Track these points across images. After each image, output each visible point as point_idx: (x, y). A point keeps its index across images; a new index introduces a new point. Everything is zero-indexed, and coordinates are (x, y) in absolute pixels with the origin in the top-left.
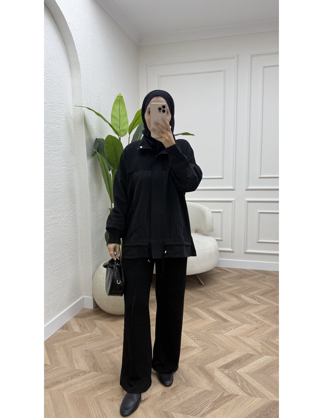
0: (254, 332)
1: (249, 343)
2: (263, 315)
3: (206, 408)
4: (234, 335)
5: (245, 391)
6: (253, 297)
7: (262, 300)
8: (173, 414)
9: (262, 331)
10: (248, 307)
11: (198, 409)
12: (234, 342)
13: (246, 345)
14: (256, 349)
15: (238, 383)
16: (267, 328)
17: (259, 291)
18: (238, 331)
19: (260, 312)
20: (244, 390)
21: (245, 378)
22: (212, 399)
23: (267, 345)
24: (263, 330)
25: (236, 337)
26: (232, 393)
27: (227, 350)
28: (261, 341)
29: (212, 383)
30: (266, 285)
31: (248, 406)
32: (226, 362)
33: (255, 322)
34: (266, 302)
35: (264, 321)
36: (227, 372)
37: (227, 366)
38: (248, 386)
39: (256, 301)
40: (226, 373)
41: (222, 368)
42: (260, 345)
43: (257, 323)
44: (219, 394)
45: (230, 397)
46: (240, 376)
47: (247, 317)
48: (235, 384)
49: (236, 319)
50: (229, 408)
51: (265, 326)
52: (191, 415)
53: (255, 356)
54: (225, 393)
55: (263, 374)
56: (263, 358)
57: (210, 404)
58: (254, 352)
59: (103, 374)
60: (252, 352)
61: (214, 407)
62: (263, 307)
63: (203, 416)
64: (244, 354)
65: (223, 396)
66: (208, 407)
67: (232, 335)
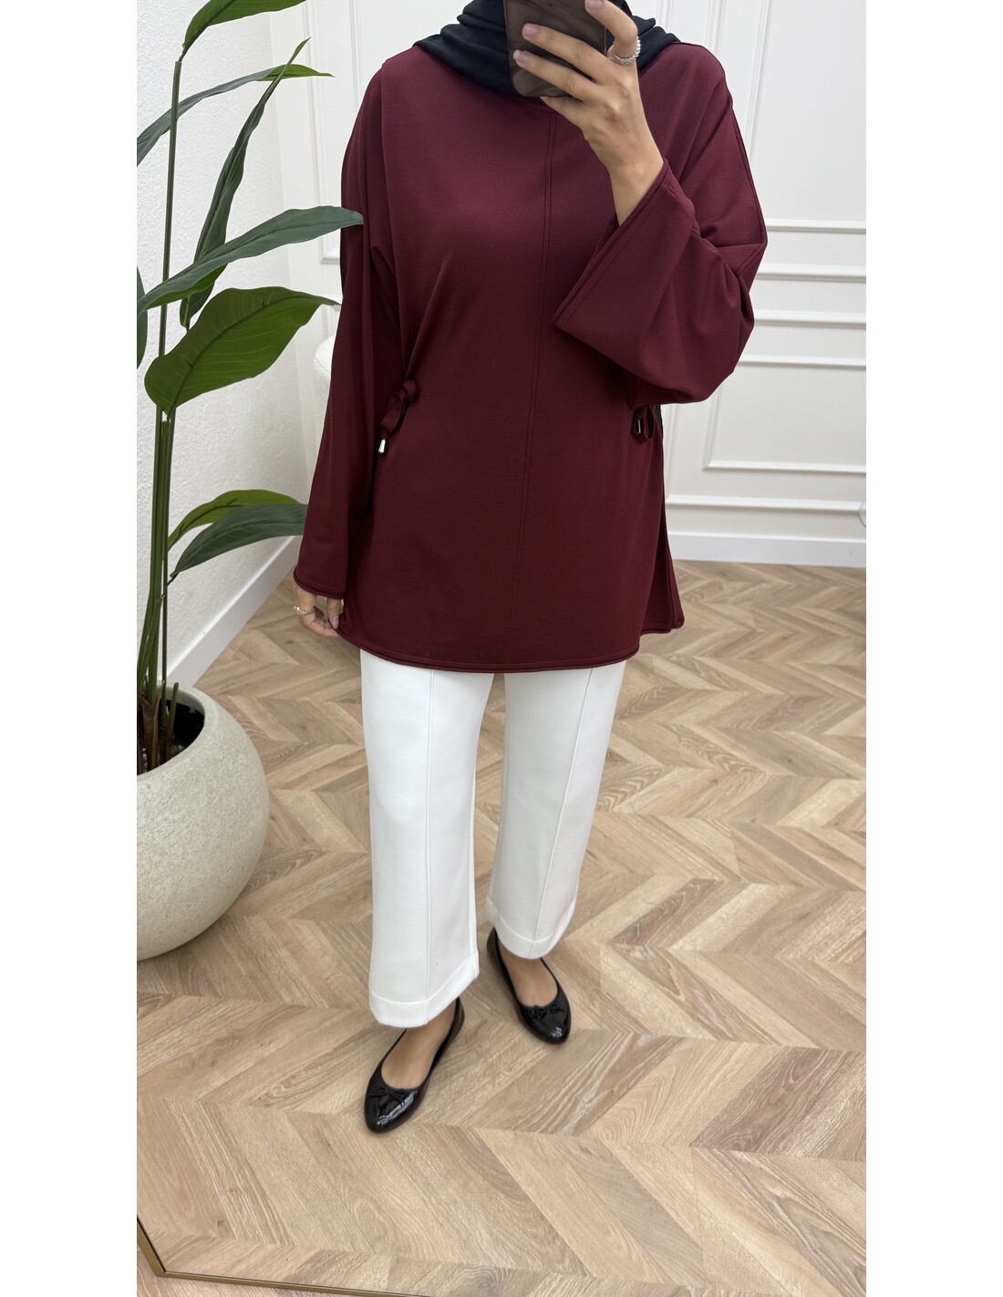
0: (707, 795)
1: (696, 838)
2: (727, 731)
3: (587, 1100)
4: (645, 812)
5: (702, 1022)
6: (688, 665)
7: (719, 676)
8: (483, 1132)
9: (732, 790)
10: (676, 701)
11: (560, 1107)
12: (648, 836)
13: (687, 847)
14: (720, 861)
15: (678, 993)
16: (745, 778)
17: (705, 639)
18: (655, 796)
19: (717, 718)
20: (699, 1020)
21: (697, 972)
22: (601, 1064)
23: (754, 844)
24: (734, 788)
25: (654, 821)
26: (660, 1034)
27: (631, 871)
28: (733, 829)
29: (595, 1004)
30: (728, 618)
31: (718, 1076)
32: (631, 918)
33: (706, 757)
34: (733, 680)
35: (733, 753)
36: (638, 954)
37: (636, 934)
38: (709, 1002)
39: (700, 680)
40: (635, 958)
41: (622, 943)
42: (730, 843)
43: (713, 762)
44: (622, 1042)
45: (659, 1050)
46: (680, 965)
47: (680, 741)
48: (669, 999)
49: (644, 751)
50: (659, 1088)
51: (739, 772)
52: (542, 1132)
53: (719, 889)
54: (640, 1036)
55: (751, 952)
56: (745, 892)
57: (598, 1082)
58: (716, 871)
59: (220, 1003)
60: (709, 874)
61: (613, 1091)
62: (725, 699)
63: (579, 1129)
64: (684, 884)
65: (635, 1048)
66: (592, 1096)
67: (640, 813)
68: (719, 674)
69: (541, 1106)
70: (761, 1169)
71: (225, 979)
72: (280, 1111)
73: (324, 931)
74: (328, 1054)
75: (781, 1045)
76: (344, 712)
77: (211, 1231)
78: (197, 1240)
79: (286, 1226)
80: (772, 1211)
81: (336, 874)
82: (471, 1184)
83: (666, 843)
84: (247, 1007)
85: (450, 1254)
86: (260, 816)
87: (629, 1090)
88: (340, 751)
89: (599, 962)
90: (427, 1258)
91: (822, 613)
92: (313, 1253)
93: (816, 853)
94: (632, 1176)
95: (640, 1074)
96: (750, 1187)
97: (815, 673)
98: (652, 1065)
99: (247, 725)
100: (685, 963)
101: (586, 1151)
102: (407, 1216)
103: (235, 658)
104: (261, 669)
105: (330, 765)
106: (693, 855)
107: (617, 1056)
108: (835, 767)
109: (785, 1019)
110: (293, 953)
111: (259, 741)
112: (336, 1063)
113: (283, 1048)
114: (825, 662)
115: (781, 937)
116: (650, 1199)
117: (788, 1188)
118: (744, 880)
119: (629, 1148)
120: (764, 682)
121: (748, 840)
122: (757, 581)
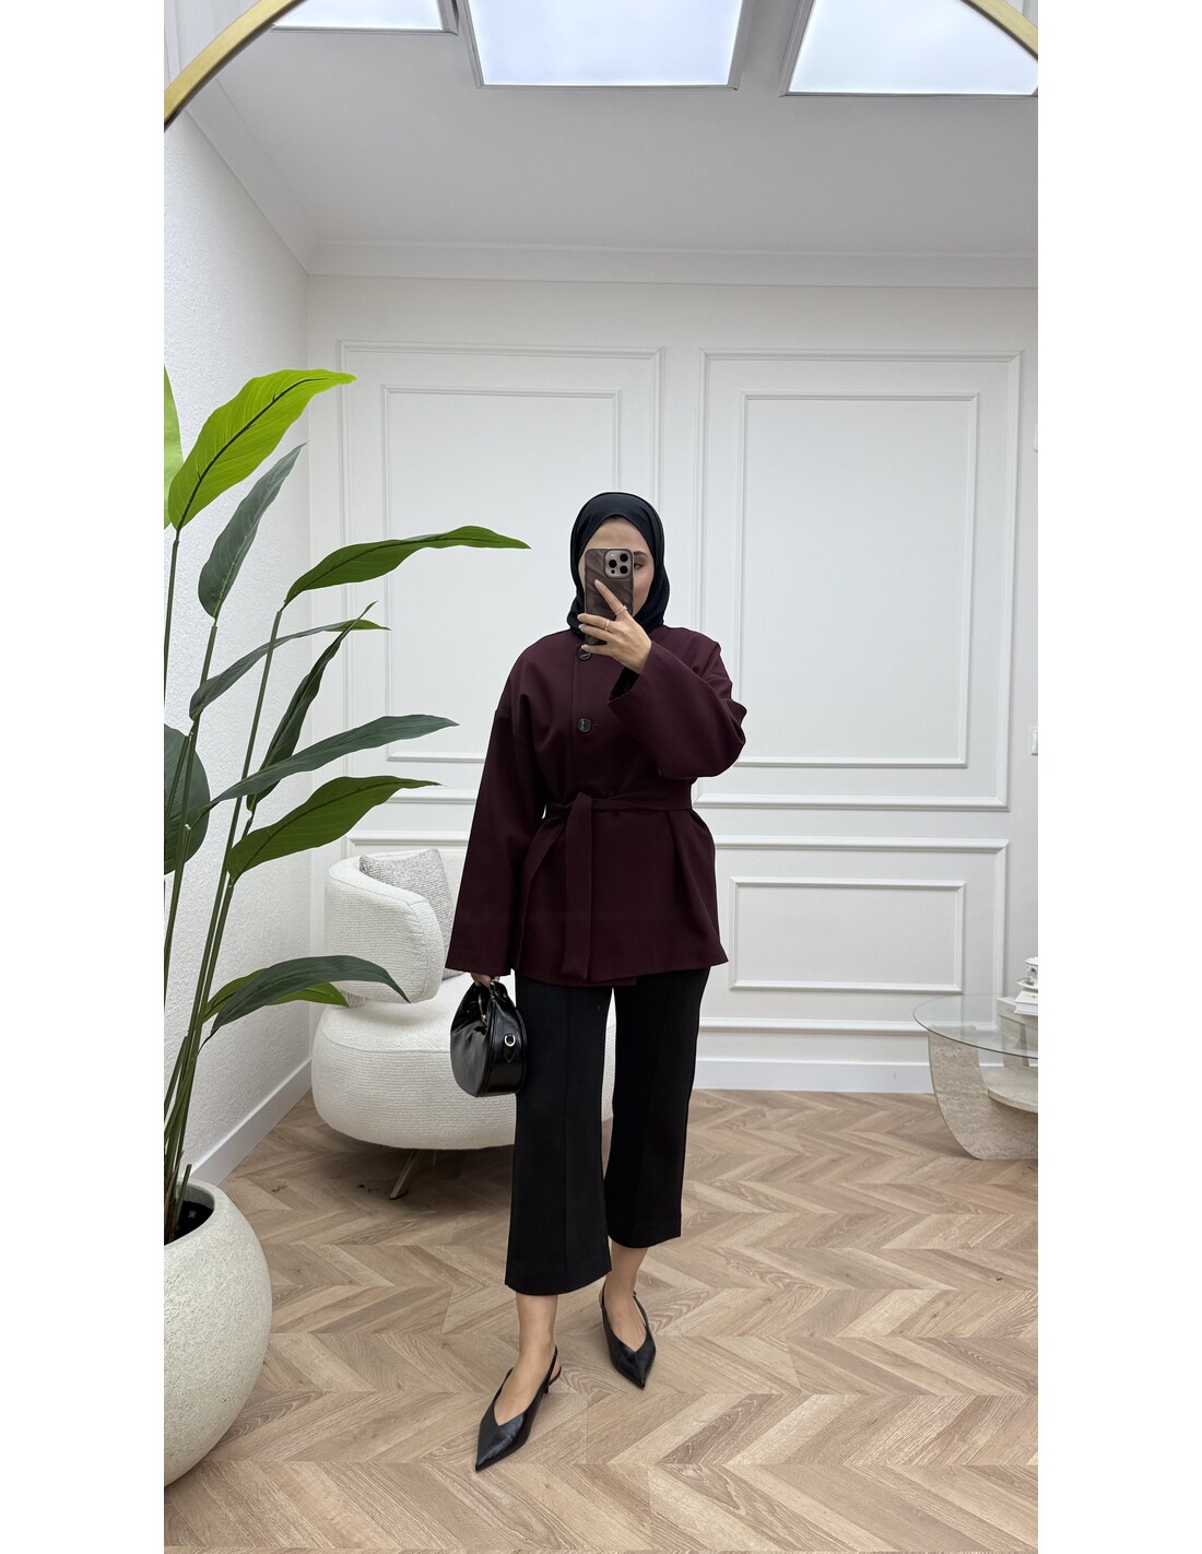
0: (760, 1313)
1: (750, 1355)
2: (779, 1251)
4: (693, 1334)
5: (766, 1534)
6: (734, 1190)
7: (768, 1199)
9: (787, 1307)
10: (723, 1225)
12: (697, 1357)
13: (741, 1365)
14: (778, 1376)
15: (738, 1508)
16: (800, 1296)
17: (750, 1165)
18: (704, 1318)
19: (768, 1238)
20: (763, 1532)
21: (759, 1486)
23: (815, 1357)
24: (789, 1304)
25: (703, 1341)
27: (679, 1392)
28: (791, 1344)
29: (645, 1524)
30: (772, 1143)
32: (681, 1437)
33: (758, 1277)
34: (783, 1202)
35: (787, 1271)
36: (690, 1473)
37: (688, 1453)
38: (773, 1514)
39: (748, 1204)
40: (688, 1477)
41: (673, 1463)
42: (788, 1357)
43: (766, 1282)
46: (739, 1480)
47: (728, 1264)
48: (728, 1515)
49: (689, 1275)
51: (794, 1290)
53: (778, 1403)
55: (816, 1461)
56: (805, 1404)
58: (774, 1386)
60: (766, 1389)
62: (774, 1222)
64: (739, 1400)
67: (687, 1335)
68: (767, 1197)
71: (209, 1527)
73: (327, 1472)
81: (339, 1414)
83: (718, 1362)
91: (871, 1136)
93: (879, 1361)
97: (871, 1193)
100: (745, 1478)
105: (325, 1308)
106: (748, 1372)
108: (896, 1279)
109: (859, 1525)
110: (291, 1495)
114: (878, 1182)
115: (849, 1444)
118: (805, 1392)
120: (817, 1204)
121: (807, 1352)
122: (801, 1108)
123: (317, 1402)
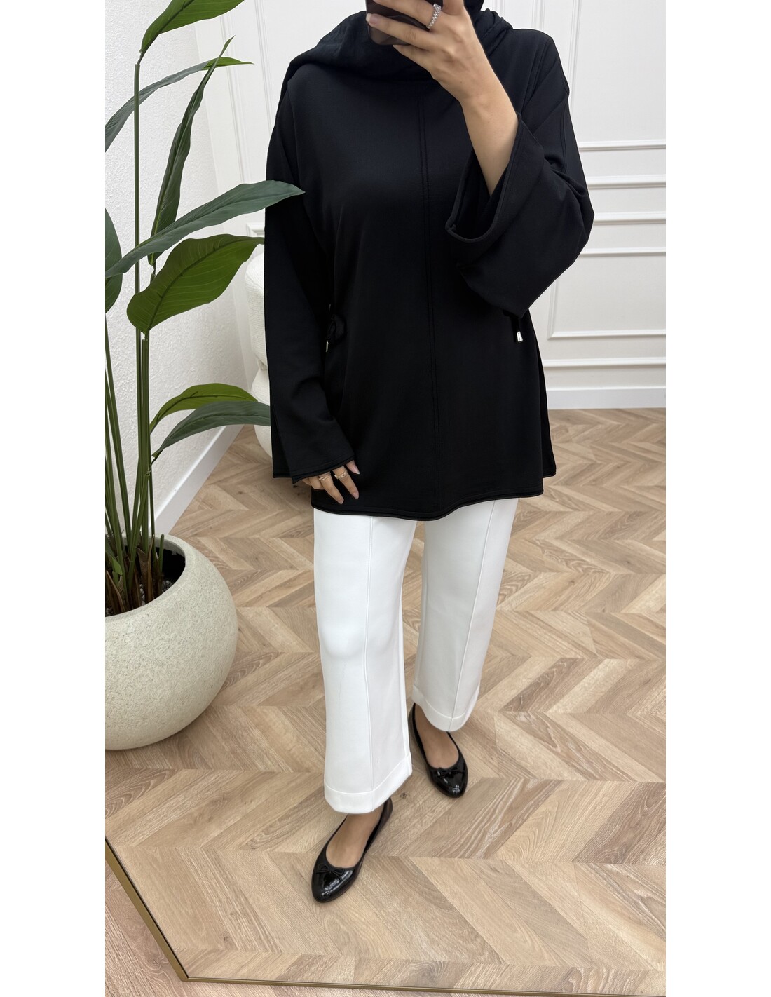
0: (567, 593)
1: (560, 627)
2: (579, 542)
3: (492, 832)
4: (520, 609)
5: (575, 767)
7: (570, 500)
8: (416, 860)
9: (585, 588)
10: (539, 522)
11: (473, 838)
12: (524, 628)
13: (555, 634)
14: (580, 643)
15: (556, 747)
16: (595, 578)
18: (527, 596)
19: (571, 532)
20: (573, 766)
21: (570, 730)
22: (501, 803)
23: (604, 627)
24: (587, 587)
25: (527, 615)
26: (547, 778)
27: (513, 655)
28: (589, 618)
29: (493, 757)
30: (573, 453)
31: (590, 808)
32: (516, 691)
33: (564, 563)
34: (581, 502)
35: (584, 559)
36: (522, 718)
37: (520, 703)
38: (580, 751)
39: (556, 504)
40: (522, 722)
41: (510, 710)
42: (587, 629)
43: (569, 567)
44: (515, 786)
45: (544, 791)
46: (556, 725)
47: (543, 553)
48: (549, 751)
49: (517, 562)
50: (546, 819)
51: (590, 573)
52: (460, 857)
53: (581, 665)
54: (529, 781)
55: (608, 711)
56: (600, 666)
57: (500, 817)
58: (578, 651)
59: (211, 773)
60: (573, 654)
61: (511, 824)
62: (576, 518)
63: (487, 854)
64: (554, 662)
65: (526, 790)
66: (496, 828)
67: (517, 610)
68: (570, 498)
69: (458, 838)
70: (628, 877)
71: (213, 755)
72: (263, 852)
73: (285, 714)
74: (295, 807)
75: (636, 781)
76: (286, 544)
77: (219, 945)
78: (210, 953)
79: (275, 939)
80: (638, 907)
81: (290, 670)
82: (410, 899)
83: (538, 631)
84: (232, 775)
85: (399, 952)
86: (232, 631)
87: (523, 822)
88: (285, 575)
89: (494, 726)
90: (382, 956)
92: (297, 957)
93: (652, 633)
94: (531, 887)
95: (531, 809)
96: (620, 891)
97: (645, 494)
98: (539, 802)
99: (214, 559)
100: (559, 723)
101: (495, 870)
102: (364, 926)
103: (200, 508)
104: (221, 515)
105: (278, 586)
106: (560, 640)
107: (513, 797)
109: (637, 761)
110: (263, 732)
111: (224, 571)
112: (302, 814)
113: (261, 805)
114: (650, 484)
115: (631, 699)
116: (545, 903)
117: (648, 889)
118: (600, 657)
119: (527, 866)
120: (605, 503)
121: (601, 626)
122: (594, 423)
123: (277, 660)
